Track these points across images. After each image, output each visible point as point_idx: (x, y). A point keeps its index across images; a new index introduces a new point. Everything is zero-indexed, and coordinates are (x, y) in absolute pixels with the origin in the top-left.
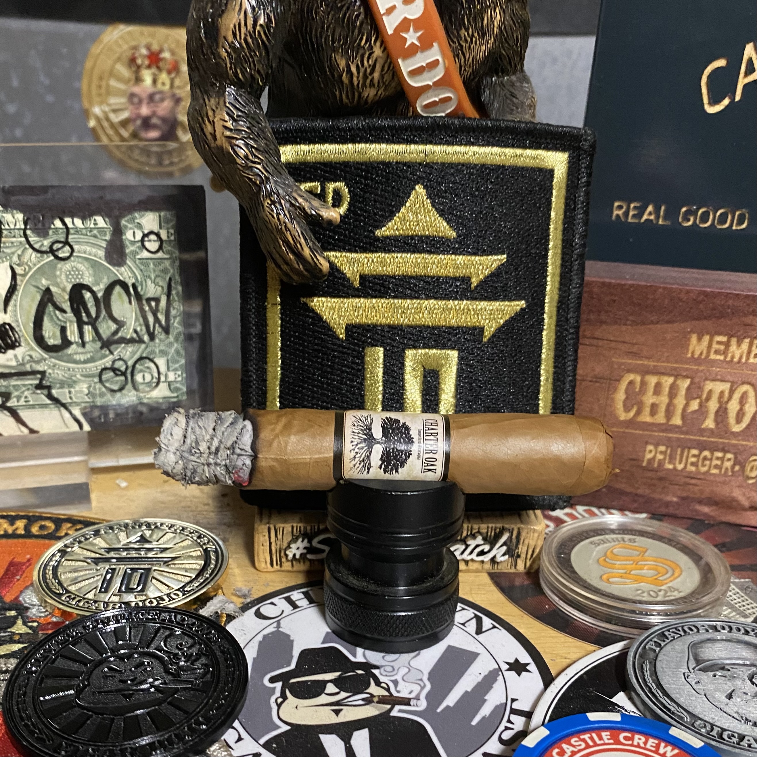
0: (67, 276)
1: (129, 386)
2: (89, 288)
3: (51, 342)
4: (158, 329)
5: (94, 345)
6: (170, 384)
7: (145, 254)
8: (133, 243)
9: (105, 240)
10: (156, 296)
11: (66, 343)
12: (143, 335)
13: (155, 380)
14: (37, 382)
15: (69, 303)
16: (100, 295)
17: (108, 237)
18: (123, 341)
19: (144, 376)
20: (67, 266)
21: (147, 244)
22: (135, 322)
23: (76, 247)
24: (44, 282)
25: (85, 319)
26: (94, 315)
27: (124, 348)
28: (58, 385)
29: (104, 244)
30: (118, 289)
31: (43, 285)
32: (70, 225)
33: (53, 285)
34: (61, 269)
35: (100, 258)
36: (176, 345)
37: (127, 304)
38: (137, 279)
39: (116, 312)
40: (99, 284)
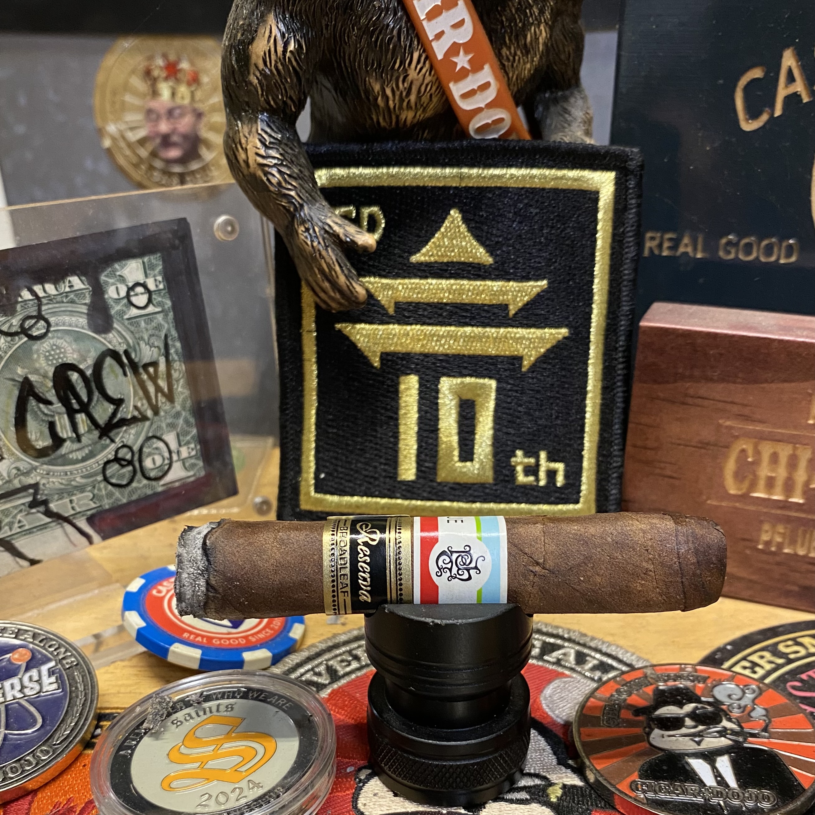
0: (47, 358)
1: (139, 475)
2: (73, 367)
3: (40, 444)
4: (161, 399)
5: (91, 436)
6: (183, 461)
7: (134, 312)
8: (118, 301)
9: (85, 304)
10: (152, 360)
11: (58, 442)
12: (146, 410)
13: (167, 462)
14: (30, 499)
15: (54, 391)
16: (89, 372)
17: (88, 301)
18: (124, 422)
19: (153, 460)
20: (45, 345)
21: (134, 300)
22: (134, 397)
23: (52, 320)
24: (20, 371)
25: (76, 406)
26: (85, 399)
27: (125, 431)
28: (56, 497)
29: (84, 309)
30: (109, 361)
31: (19, 376)
32: (41, 294)
33: (30, 373)
34: (38, 350)
35: (83, 328)
36: (184, 413)
37: (121, 377)
38: (128, 344)
39: (111, 391)
40: (85, 360)
